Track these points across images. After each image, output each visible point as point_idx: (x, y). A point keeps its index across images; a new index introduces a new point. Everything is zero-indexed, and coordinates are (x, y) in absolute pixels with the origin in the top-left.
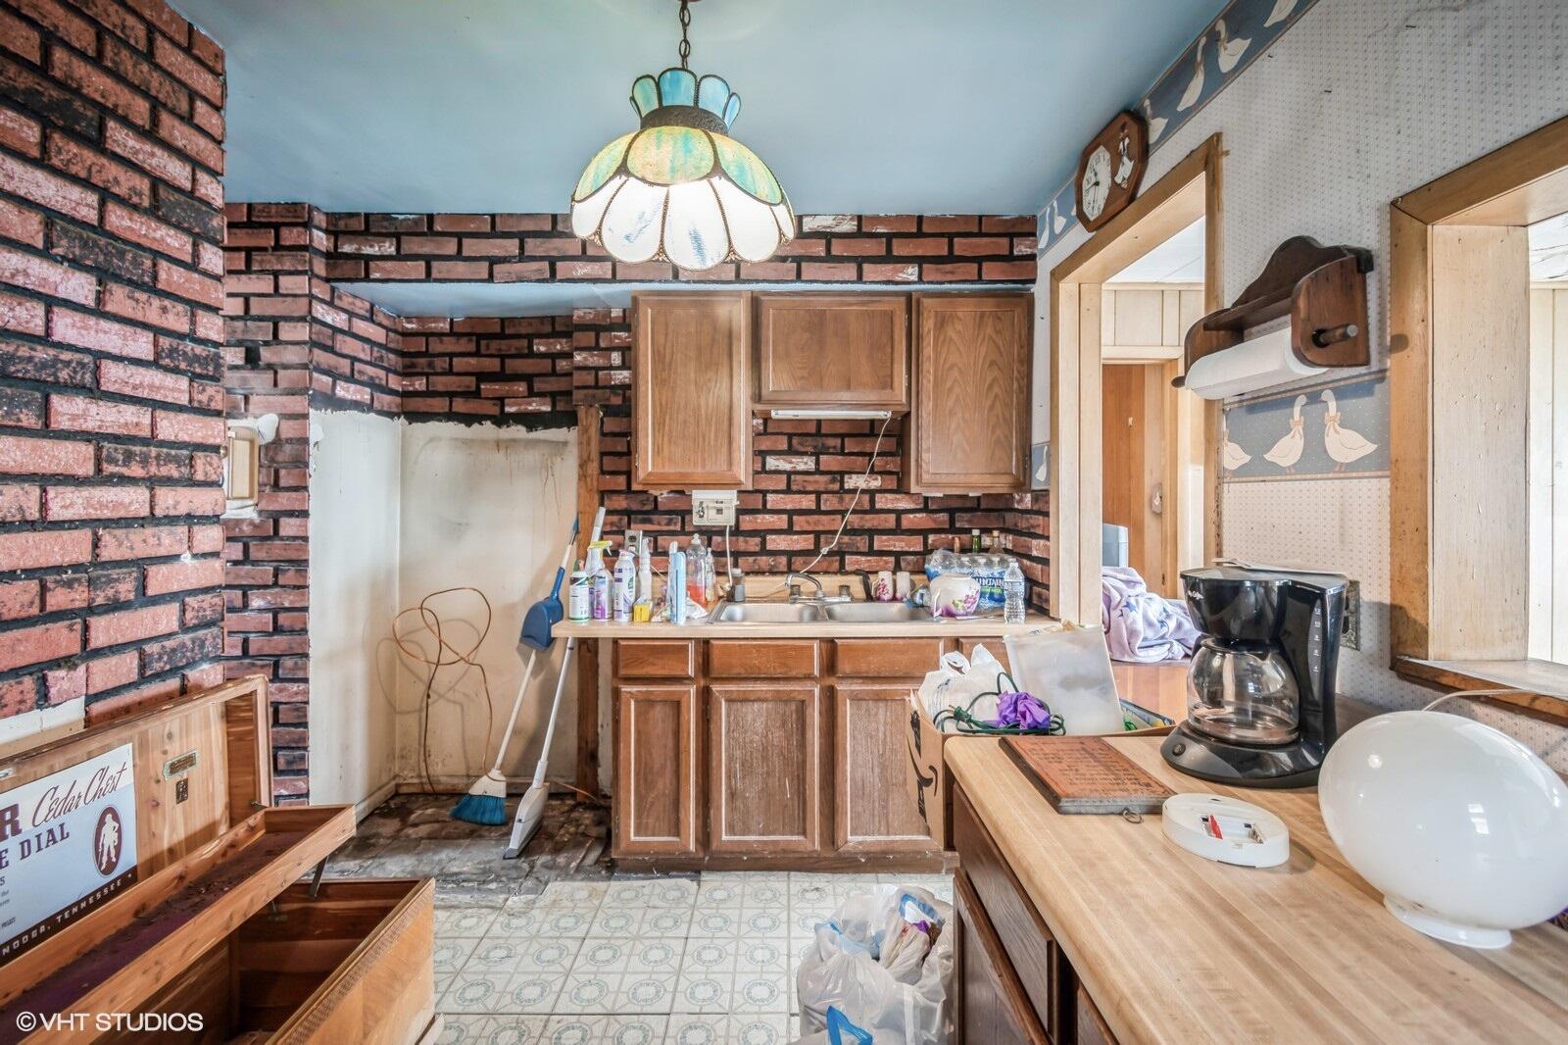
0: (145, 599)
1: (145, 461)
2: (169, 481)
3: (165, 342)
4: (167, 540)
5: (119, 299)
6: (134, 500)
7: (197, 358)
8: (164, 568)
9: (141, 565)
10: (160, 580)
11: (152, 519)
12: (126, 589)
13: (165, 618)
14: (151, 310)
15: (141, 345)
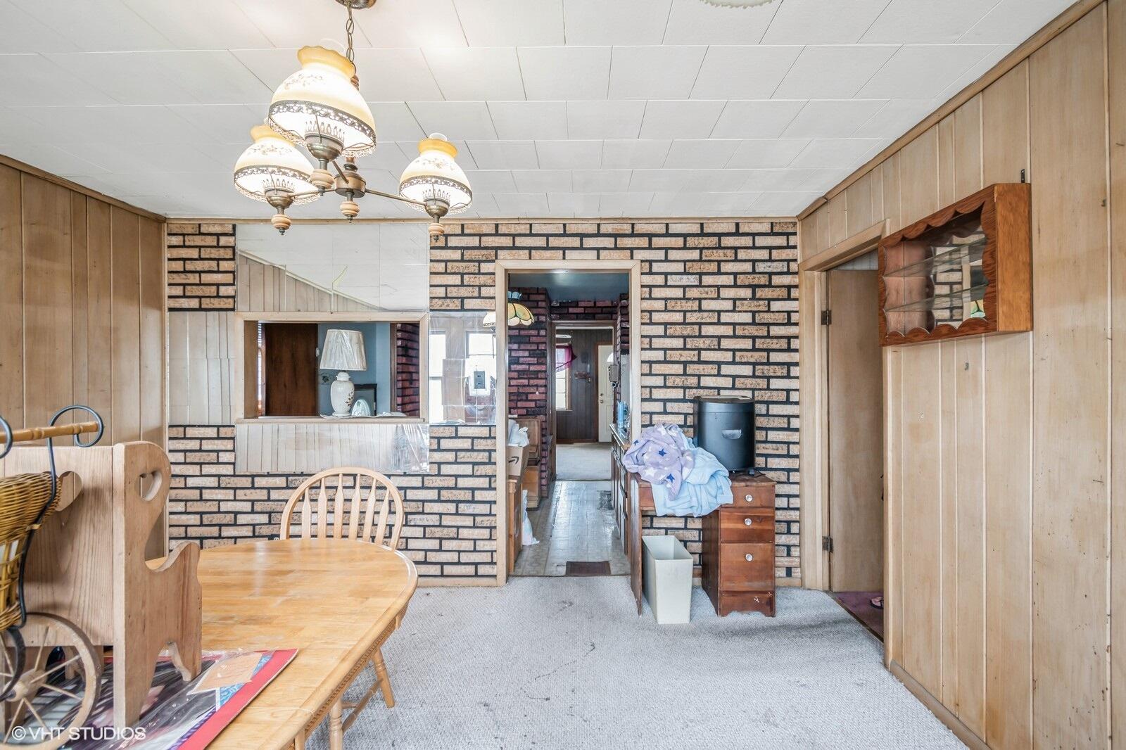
0: (527, 400)
1: (527, 375)
2: (532, 378)
3: (531, 352)
4: (532, 390)
5: (522, 347)
6: (526, 382)
7: (538, 354)
8: (531, 395)
9: (527, 394)
10: (530, 397)
11: (529, 385)
12: (524, 398)
13: (532, 404)
14: (529, 347)
15: (527, 354)
